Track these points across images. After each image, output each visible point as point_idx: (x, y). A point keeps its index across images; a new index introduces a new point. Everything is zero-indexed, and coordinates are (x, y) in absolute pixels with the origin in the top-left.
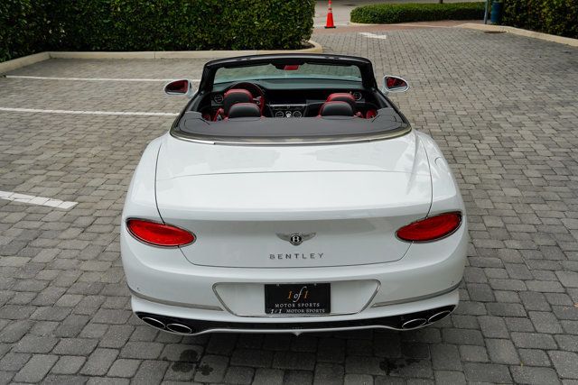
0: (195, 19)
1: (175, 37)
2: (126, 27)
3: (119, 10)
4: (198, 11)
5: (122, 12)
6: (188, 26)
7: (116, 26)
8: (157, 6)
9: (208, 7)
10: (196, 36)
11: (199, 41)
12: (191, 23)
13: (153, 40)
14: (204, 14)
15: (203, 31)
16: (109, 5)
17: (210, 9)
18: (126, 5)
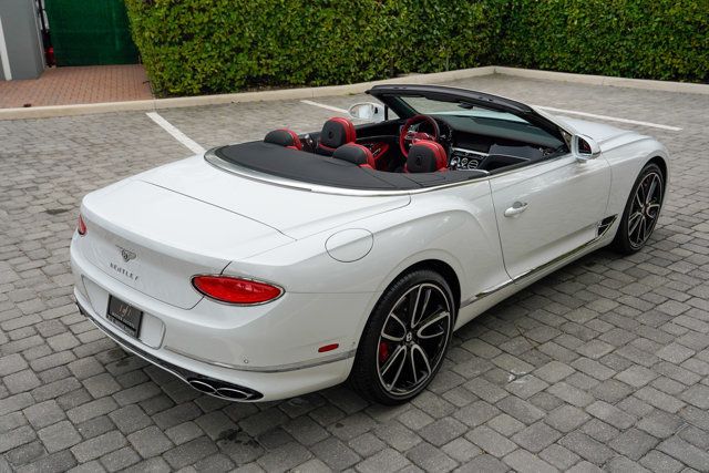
0: (667, 39)
1: (636, 61)
2: (580, 44)
3: (576, 23)
4: (672, 28)
5: (579, 26)
6: (655, 47)
7: (569, 41)
8: (620, 20)
9: (688, 23)
10: (662, 61)
11: (666, 69)
12: (660, 43)
13: (608, 63)
14: (679, 32)
15: (674, 54)
16: (566, 17)
17: (689, 27)
18: (584, 18)
